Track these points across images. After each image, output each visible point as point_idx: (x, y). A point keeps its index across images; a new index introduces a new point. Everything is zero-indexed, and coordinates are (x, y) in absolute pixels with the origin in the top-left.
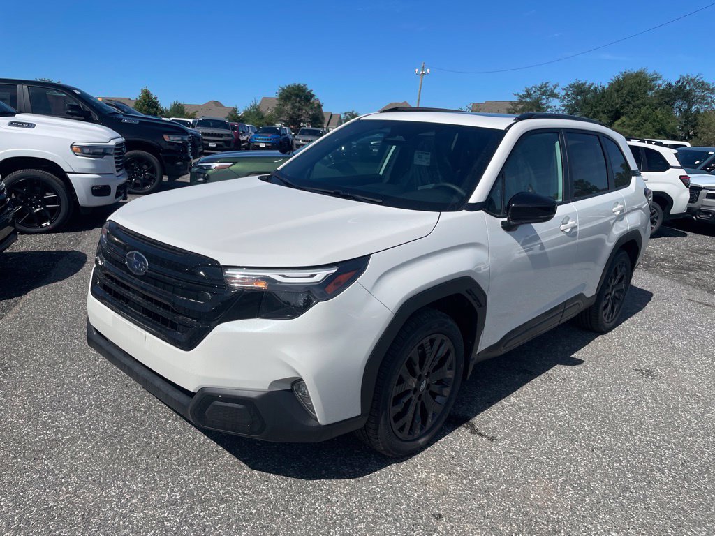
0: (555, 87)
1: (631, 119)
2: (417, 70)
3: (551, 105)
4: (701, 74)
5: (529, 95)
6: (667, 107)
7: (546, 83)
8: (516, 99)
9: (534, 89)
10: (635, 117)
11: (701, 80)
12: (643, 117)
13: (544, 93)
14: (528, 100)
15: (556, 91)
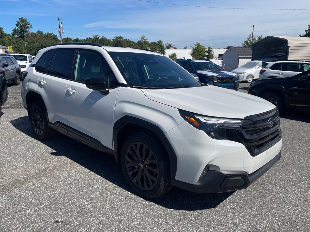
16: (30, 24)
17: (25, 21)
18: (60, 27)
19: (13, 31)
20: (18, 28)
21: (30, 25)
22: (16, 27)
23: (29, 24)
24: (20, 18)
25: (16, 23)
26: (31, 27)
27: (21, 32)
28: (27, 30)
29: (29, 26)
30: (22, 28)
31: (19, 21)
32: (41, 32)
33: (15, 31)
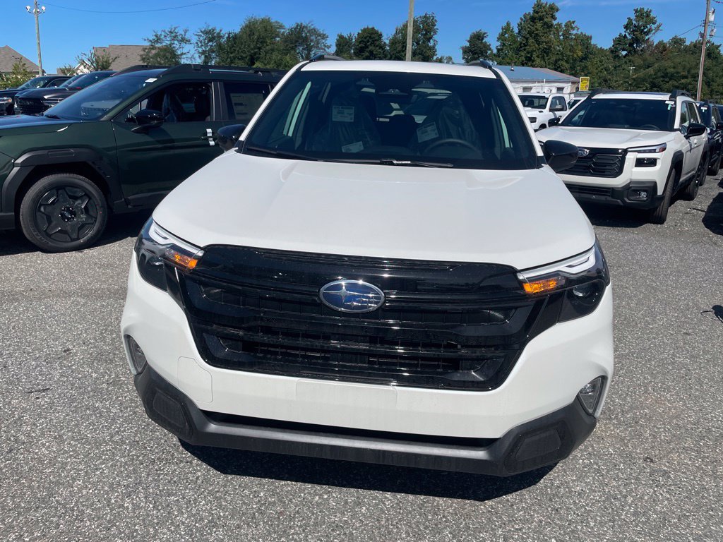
0: (186, 31)
1: (265, 65)
2: (28, 7)
3: (184, 51)
4: (311, 22)
5: (158, 39)
6: (292, 52)
7: (175, 28)
8: (147, 44)
9: (163, 33)
10: (269, 63)
11: (312, 27)
12: (275, 62)
13: (175, 38)
14: (158, 45)
15: (187, 37)
16: (658, 23)
17: (648, 16)
18: (706, 23)
19: (614, 41)
20: (627, 35)
21: (656, 25)
22: (623, 32)
23: (654, 23)
24: (636, 11)
25: (626, 23)
26: (658, 28)
27: (631, 45)
28: (647, 37)
29: (653, 26)
30: (636, 33)
31: (633, 17)
32: (680, 40)
33: (619, 41)
